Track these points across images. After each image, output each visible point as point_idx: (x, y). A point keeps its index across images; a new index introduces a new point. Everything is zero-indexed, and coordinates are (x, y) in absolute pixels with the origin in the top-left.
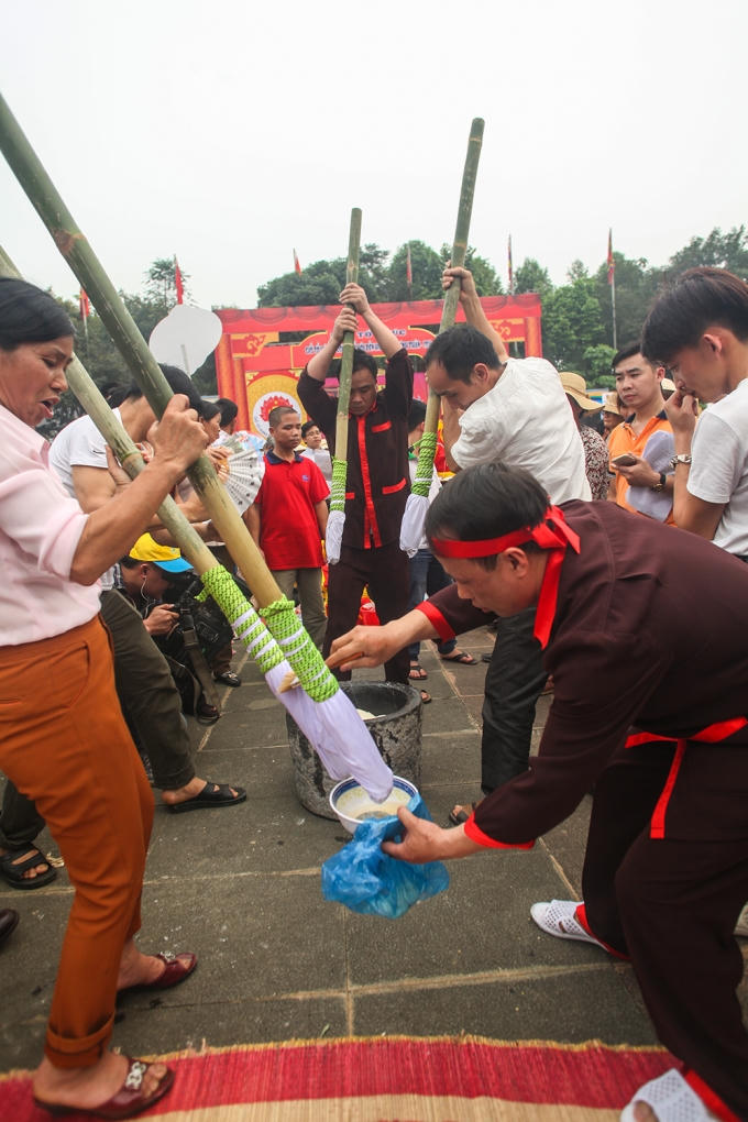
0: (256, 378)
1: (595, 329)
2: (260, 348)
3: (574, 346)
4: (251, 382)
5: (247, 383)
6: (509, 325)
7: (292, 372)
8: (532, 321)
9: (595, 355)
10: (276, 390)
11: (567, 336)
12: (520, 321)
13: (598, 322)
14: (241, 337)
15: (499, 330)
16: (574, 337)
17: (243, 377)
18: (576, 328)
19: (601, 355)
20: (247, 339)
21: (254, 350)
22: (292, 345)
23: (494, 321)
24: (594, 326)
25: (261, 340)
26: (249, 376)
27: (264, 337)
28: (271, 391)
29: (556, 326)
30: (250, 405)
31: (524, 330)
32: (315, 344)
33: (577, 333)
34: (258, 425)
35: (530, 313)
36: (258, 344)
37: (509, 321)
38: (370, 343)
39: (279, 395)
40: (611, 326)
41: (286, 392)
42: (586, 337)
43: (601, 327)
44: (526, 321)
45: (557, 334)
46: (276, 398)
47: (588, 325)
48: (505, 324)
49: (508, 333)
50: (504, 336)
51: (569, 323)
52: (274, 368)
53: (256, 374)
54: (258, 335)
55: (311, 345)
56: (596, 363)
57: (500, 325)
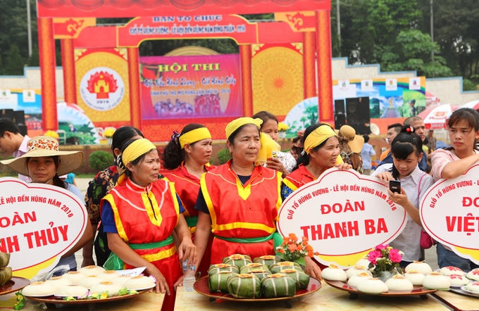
0: (84, 54)
1: (412, 14)
2: (79, 31)
3: (391, 29)
4: (80, 57)
5: (76, 58)
6: (302, 16)
7: (117, 50)
8: (322, 13)
9: (405, 40)
10: (102, 66)
11: (385, 20)
12: (311, 13)
13: (415, 8)
14: (62, 20)
15: (293, 21)
16: (391, 22)
17: (73, 53)
18: (394, 13)
19: (410, 40)
20: (67, 23)
21: (73, 32)
22: (118, 26)
23: (289, 13)
24: (410, 12)
25: (80, 24)
26: (78, 52)
27: (82, 21)
28: (97, 66)
29: (375, 11)
30: (78, 78)
31: (314, 21)
32: (138, 26)
33: (395, 18)
34: (85, 97)
35: (321, 7)
36: (77, 27)
37: (301, 13)
38: (189, 26)
39: (104, 70)
40: (429, 11)
41: (110, 67)
42: (402, 22)
43: (417, 13)
44: (317, 13)
45: (376, 19)
46: (102, 73)
47: (405, 11)
48: (298, 16)
49: (301, 24)
50: (297, 26)
51: (387, 9)
52: (101, 47)
53: (84, 50)
54: (77, 20)
55: (135, 27)
56: (406, 47)
57: (293, 17)
